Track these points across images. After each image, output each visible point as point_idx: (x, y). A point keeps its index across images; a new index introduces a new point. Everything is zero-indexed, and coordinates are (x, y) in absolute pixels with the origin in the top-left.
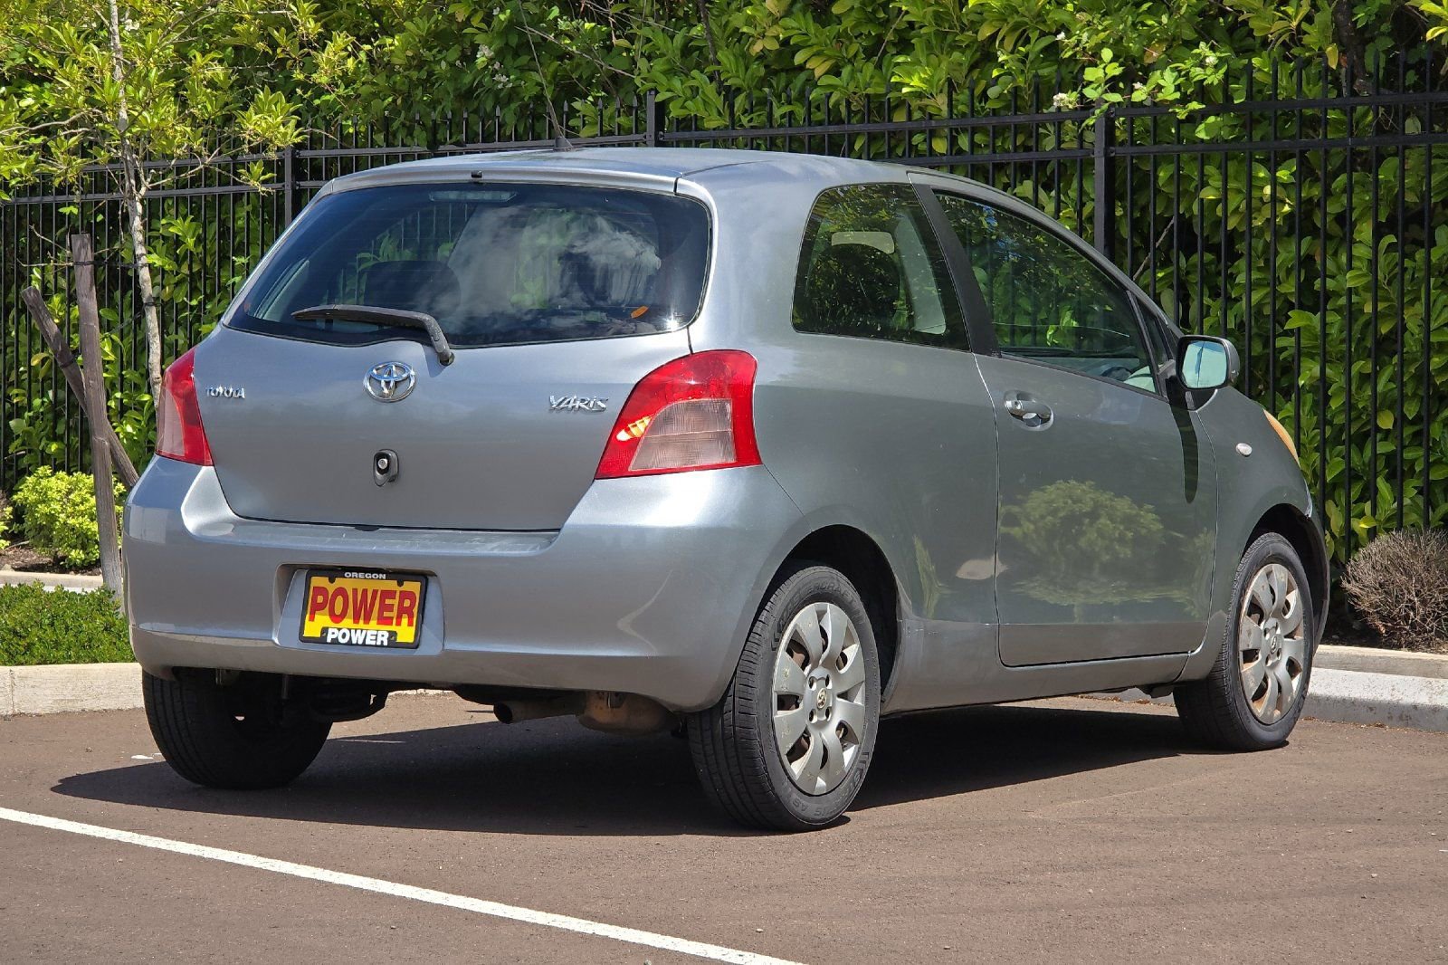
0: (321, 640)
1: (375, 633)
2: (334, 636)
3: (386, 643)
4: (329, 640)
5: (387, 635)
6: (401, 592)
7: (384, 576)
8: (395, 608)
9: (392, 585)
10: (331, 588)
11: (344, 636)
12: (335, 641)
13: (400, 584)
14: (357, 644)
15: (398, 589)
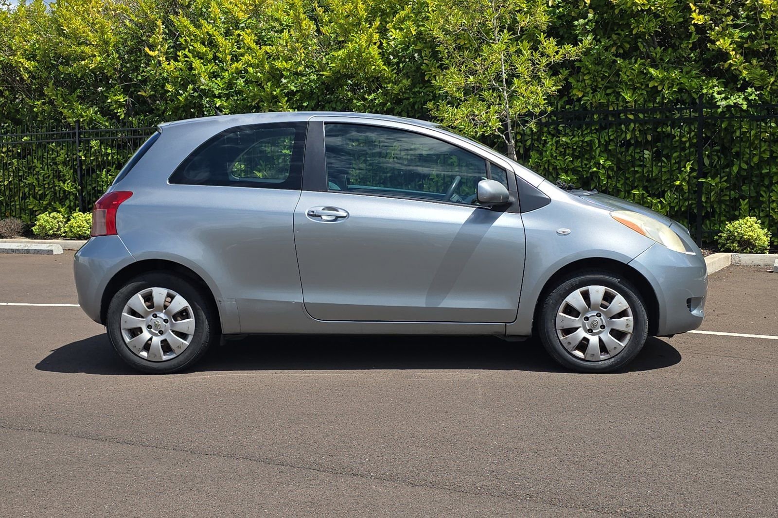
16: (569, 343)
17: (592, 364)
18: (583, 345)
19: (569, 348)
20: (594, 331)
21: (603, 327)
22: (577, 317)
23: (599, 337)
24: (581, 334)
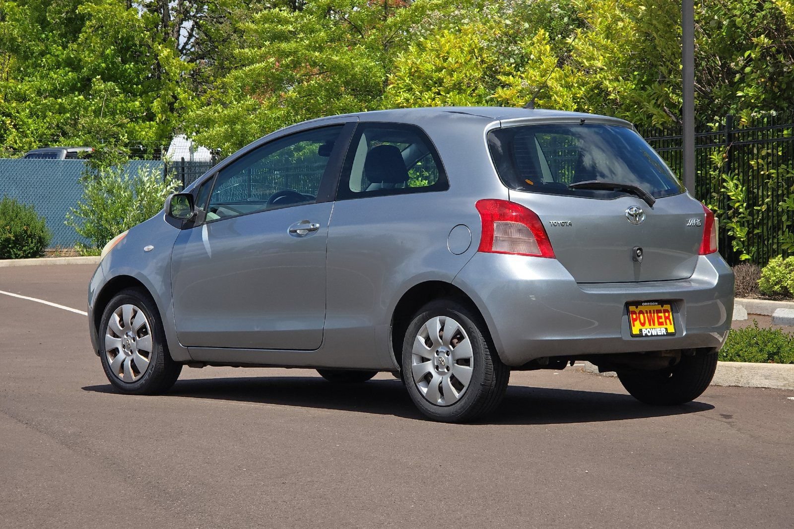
0: (640, 335)
1: (660, 329)
2: (645, 333)
3: (665, 334)
4: (644, 335)
5: (665, 330)
6: (664, 310)
7: (657, 304)
8: (663, 317)
9: (659, 307)
10: (637, 311)
11: (649, 332)
12: (646, 335)
13: (662, 307)
14: (655, 335)
15: (662, 309)
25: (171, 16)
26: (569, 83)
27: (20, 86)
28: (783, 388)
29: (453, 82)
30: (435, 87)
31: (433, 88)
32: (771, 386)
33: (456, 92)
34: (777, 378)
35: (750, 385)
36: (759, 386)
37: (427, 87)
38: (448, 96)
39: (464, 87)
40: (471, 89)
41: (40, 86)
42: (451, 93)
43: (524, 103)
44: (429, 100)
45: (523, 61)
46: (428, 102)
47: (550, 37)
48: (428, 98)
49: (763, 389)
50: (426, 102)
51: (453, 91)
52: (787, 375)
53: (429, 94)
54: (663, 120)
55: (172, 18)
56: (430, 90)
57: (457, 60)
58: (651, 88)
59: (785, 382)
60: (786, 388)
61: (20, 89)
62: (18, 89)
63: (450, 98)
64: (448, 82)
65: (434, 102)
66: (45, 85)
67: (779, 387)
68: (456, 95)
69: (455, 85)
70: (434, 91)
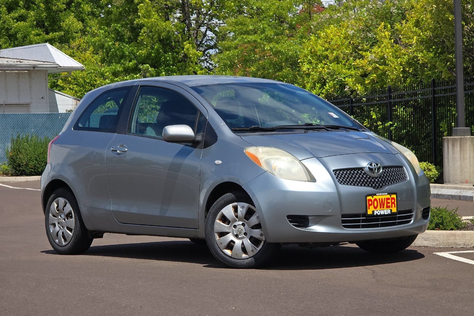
16: (221, 243)
17: (236, 261)
18: (230, 246)
19: (222, 247)
20: (239, 236)
21: (245, 234)
22: (228, 225)
23: (243, 241)
24: (231, 237)
25: (192, 24)
26: (398, 56)
27: (103, 69)
28: (436, 247)
29: (334, 57)
30: (324, 60)
31: (323, 61)
32: (429, 246)
33: (335, 62)
34: (433, 240)
35: (416, 245)
36: (421, 245)
37: (320, 60)
38: (331, 65)
39: (340, 60)
40: (345, 61)
41: (115, 69)
42: (333, 64)
43: (371, 69)
44: (321, 69)
45: (375, 42)
46: (320, 69)
47: (391, 27)
48: (320, 67)
49: (423, 247)
50: (319, 70)
51: (333, 62)
52: (439, 238)
53: (321, 65)
54: (449, 75)
55: (193, 25)
56: (322, 62)
57: (336, 43)
58: (443, 55)
59: (437, 243)
60: (438, 246)
61: (103, 71)
62: (102, 71)
63: (332, 66)
64: (331, 57)
65: (323, 69)
66: (118, 68)
67: (434, 246)
68: (335, 65)
69: (335, 59)
70: (323, 63)
